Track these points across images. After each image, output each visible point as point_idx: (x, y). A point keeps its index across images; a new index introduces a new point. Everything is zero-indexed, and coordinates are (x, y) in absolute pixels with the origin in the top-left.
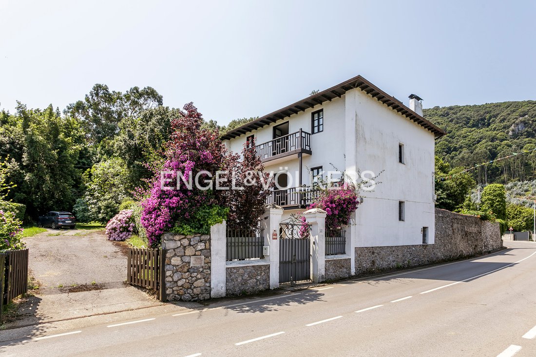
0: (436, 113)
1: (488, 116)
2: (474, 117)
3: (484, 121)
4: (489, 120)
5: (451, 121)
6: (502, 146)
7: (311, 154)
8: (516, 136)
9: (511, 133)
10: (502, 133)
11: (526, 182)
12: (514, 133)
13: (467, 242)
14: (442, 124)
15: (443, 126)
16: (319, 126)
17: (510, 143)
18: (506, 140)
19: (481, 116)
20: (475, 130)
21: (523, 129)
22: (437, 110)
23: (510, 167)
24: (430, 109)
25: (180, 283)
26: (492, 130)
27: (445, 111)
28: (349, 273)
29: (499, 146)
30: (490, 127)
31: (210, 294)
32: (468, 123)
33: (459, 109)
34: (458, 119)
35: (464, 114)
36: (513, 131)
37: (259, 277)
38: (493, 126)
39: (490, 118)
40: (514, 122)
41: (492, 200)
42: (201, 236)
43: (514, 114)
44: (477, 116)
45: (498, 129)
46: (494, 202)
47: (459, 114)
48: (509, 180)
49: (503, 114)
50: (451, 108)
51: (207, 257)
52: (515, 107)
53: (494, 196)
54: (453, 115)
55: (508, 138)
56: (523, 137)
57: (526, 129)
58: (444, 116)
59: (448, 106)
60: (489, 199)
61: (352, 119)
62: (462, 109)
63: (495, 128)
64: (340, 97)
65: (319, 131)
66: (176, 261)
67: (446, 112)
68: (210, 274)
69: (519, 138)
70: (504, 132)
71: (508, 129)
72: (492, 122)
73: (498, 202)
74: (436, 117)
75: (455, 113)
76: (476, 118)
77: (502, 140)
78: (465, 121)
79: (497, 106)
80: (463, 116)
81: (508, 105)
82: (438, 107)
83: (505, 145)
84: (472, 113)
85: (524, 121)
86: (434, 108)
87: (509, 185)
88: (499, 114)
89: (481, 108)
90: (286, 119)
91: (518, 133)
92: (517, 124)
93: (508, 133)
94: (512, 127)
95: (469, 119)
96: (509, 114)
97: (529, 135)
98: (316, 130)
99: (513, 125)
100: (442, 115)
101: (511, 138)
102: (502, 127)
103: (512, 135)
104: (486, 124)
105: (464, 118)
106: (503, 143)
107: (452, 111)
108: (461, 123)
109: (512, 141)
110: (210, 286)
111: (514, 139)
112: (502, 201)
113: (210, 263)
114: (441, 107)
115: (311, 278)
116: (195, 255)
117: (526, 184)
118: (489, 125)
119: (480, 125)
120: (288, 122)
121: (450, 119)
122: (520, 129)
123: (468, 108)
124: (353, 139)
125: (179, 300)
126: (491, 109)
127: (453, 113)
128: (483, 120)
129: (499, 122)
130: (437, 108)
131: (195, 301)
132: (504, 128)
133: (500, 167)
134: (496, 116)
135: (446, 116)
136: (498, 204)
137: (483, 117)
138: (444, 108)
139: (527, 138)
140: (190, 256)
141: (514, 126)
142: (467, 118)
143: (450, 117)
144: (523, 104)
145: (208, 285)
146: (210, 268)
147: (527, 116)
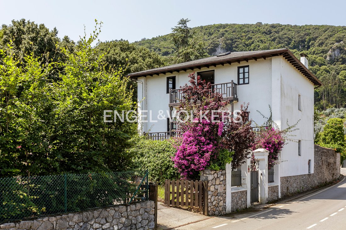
0: (259, 30)
1: (307, 38)
2: (295, 38)
3: (304, 44)
4: (309, 43)
5: (274, 40)
6: (321, 71)
7: (238, 101)
8: (332, 61)
9: (328, 58)
10: (321, 58)
11: (341, 109)
12: (331, 58)
13: (329, 171)
14: (265, 42)
15: (266, 44)
16: (244, 78)
17: (328, 69)
18: (324, 65)
19: (301, 38)
20: (296, 52)
21: (338, 55)
22: (260, 26)
23: (328, 93)
24: (253, 25)
25: (214, 203)
26: (312, 53)
27: (268, 28)
28: (278, 196)
29: (318, 70)
30: (309, 50)
31: (226, 211)
32: (289, 44)
33: (280, 28)
34: (280, 39)
35: (285, 34)
36: (330, 56)
37: (242, 199)
38: (312, 49)
39: (310, 40)
40: (331, 48)
41: (334, 132)
42: (222, 171)
43: (331, 39)
44: (298, 37)
45: (317, 53)
46: (335, 134)
47: (281, 33)
48: (327, 106)
49: (321, 37)
50: (273, 26)
51: (224, 185)
52: (332, 32)
53: (336, 129)
54: (276, 34)
55: (326, 63)
56: (339, 63)
57: (342, 55)
58: (266, 33)
59: (270, 23)
60: (331, 132)
61: (278, 80)
62: (284, 28)
63: (314, 52)
64: (265, 59)
65: (244, 83)
66: (212, 188)
67: (268, 30)
68: (225, 197)
69: (335, 64)
70: (322, 56)
71: (326, 53)
72: (311, 45)
73: (338, 134)
74: (259, 35)
75: (277, 32)
76: (297, 39)
77: (321, 65)
78: (287, 41)
79: (316, 29)
80: (285, 36)
81: (326, 28)
82: (261, 23)
83: (324, 70)
84: (293, 33)
85: (340, 47)
86: (257, 24)
87: (328, 111)
88: (317, 37)
89: (301, 29)
90: (211, 68)
91: (334, 59)
92: (334, 50)
93: (325, 58)
94: (329, 53)
95: (290, 39)
96: (327, 39)
97: (344, 61)
98: (241, 81)
99: (330, 50)
100: (264, 32)
101: (328, 63)
102: (321, 51)
103: (330, 61)
104: (306, 46)
105: (285, 38)
106: (321, 68)
107: (275, 30)
108: (282, 43)
109: (329, 66)
110: (225, 206)
111: (331, 64)
112: (341, 134)
113: (226, 189)
114: (263, 24)
115: (259, 201)
116: (220, 184)
117: (342, 111)
118: (309, 48)
119: (300, 47)
120: (214, 70)
121: (272, 38)
122: (336, 55)
123: (289, 28)
124: (279, 94)
125: (213, 215)
126: (310, 31)
127: (275, 32)
128: (303, 41)
129: (318, 46)
130: (259, 24)
131: (220, 216)
132: (322, 52)
133: (319, 92)
134: (314, 39)
135: (269, 34)
136: (339, 136)
137: (304, 38)
138: (267, 25)
139: (342, 64)
140: (218, 185)
141: (331, 52)
142: (288, 38)
143: (273, 36)
144: (339, 29)
145: (225, 204)
146: (225, 193)
147: (342, 42)
